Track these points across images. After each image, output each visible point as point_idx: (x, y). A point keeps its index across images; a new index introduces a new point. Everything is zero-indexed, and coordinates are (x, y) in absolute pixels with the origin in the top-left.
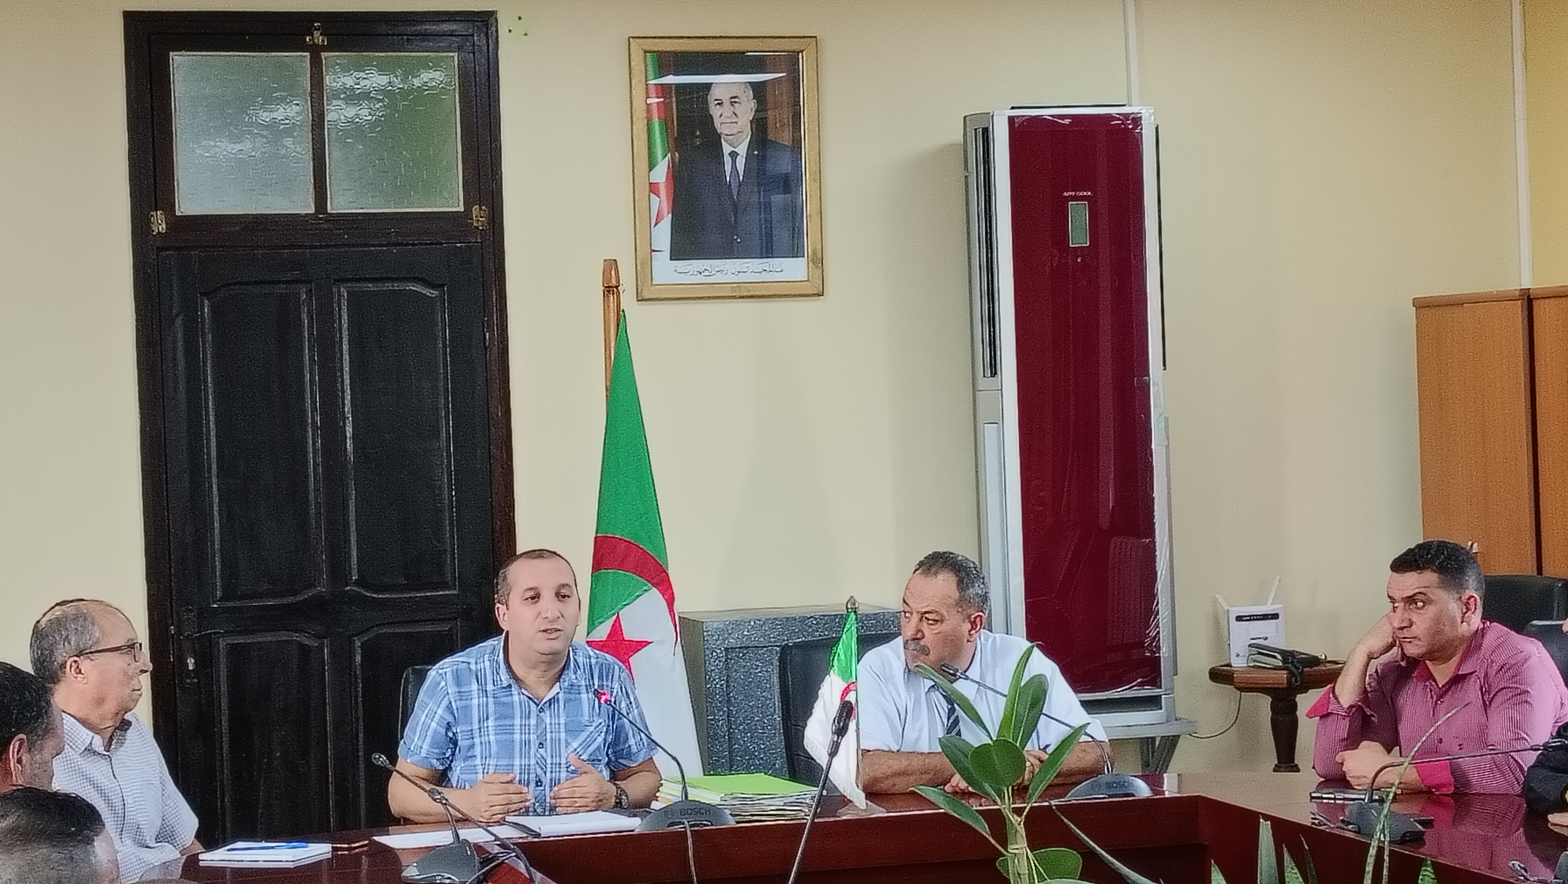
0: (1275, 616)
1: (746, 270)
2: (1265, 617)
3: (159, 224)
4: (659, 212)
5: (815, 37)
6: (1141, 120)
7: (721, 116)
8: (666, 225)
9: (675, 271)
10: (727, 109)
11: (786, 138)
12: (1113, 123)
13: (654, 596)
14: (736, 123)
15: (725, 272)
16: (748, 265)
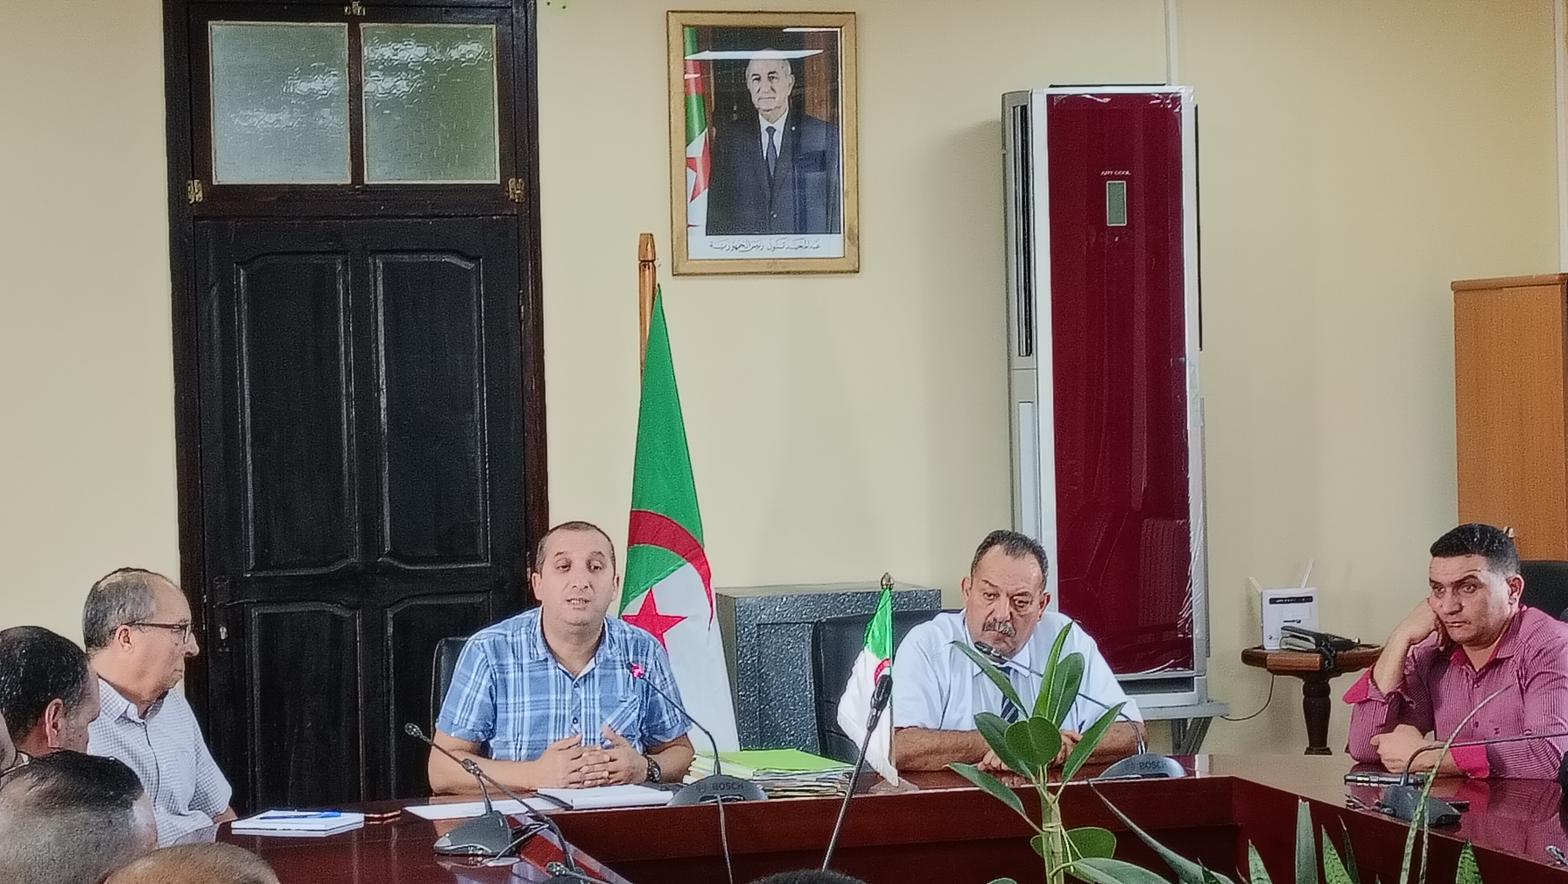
0: (1309, 599)
1: (782, 246)
2: (1298, 600)
3: (196, 193)
4: (695, 186)
5: (854, 13)
6: (1180, 100)
7: (759, 90)
8: (703, 198)
9: (711, 246)
10: (765, 84)
11: (823, 114)
12: (1152, 102)
13: (689, 571)
14: (774, 98)
15: (761, 247)
16: (783, 241)
